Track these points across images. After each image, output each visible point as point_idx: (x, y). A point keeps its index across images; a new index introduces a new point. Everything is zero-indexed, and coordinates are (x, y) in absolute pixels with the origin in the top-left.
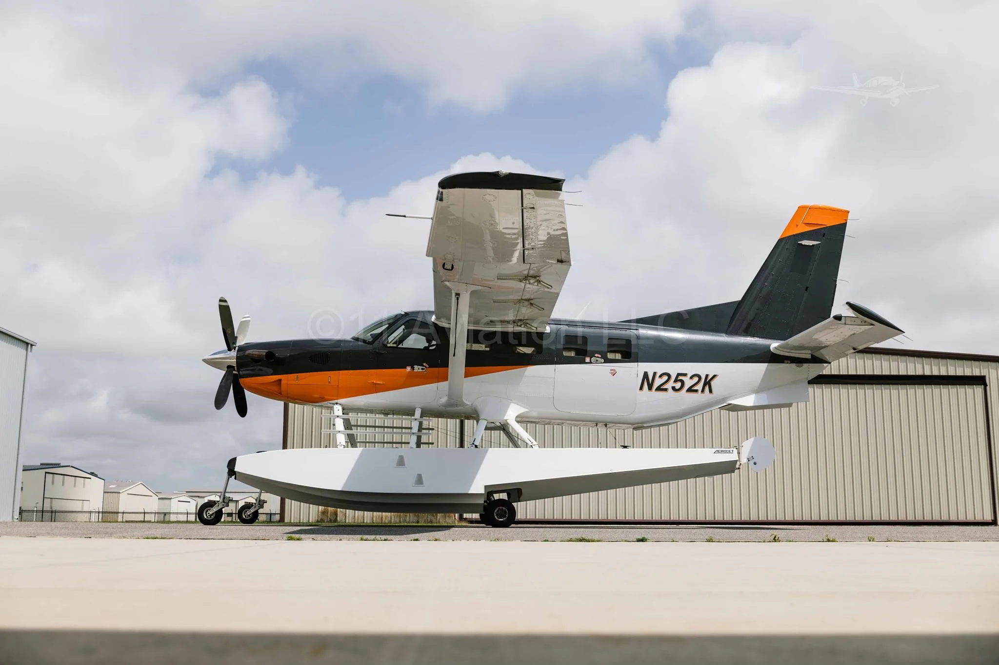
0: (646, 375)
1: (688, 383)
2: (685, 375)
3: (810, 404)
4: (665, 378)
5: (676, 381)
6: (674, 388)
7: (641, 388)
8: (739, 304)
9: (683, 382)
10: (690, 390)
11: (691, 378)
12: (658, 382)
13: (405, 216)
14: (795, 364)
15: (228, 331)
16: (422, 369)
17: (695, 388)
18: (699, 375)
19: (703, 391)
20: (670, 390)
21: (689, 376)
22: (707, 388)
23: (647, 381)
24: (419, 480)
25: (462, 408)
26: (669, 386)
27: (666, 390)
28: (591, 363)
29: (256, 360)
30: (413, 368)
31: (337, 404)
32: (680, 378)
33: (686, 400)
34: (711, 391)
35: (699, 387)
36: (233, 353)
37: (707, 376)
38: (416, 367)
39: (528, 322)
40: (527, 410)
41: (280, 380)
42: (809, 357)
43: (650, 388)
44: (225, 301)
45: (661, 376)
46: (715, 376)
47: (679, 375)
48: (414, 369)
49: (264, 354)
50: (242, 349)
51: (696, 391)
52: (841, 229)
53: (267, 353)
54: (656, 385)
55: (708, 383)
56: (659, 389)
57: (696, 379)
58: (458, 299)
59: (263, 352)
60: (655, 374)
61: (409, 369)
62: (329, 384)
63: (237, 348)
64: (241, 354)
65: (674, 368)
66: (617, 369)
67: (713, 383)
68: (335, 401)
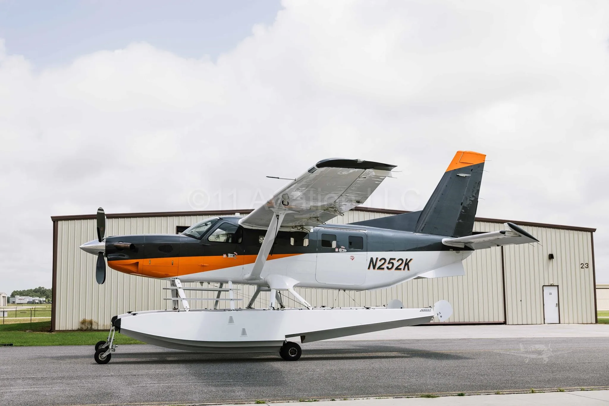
1: (396, 264)
2: (394, 259)
6: (388, 268)
8: (422, 213)
10: (397, 269)
11: (398, 261)
12: (379, 264)
13: (278, 178)
14: (455, 251)
15: (101, 229)
16: (233, 256)
17: (400, 267)
18: (402, 259)
20: (386, 269)
21: (397, 260)
22: (406, 267)
23: (372, 264)
24: (244, 332)
25: (258, 281)
27: (383, 269)
28: (339, 252)
29: (119, 249)
31: (177, 279)
32: (392, 261)
33: (394, 274)
34: (408, 269)
36: (103, 244)
38: (229, 255)
40: (299, 282)
41: (138, 263)
42: (463, 246)
43: (374, 268)
44: (103, 210)
48: (228, 256)
49: (129, 246)
50: (108, 241)
52: (481, 166)
53: (131, 245)
56: (379, 268)
58: (278, 219)
59: (128, 244)
61: (225, 256)
62: (172, 266)
63: (105, 240)
64: (108, 243)
65: (388, 255)
66: (354, 256)
68: (176, 277)
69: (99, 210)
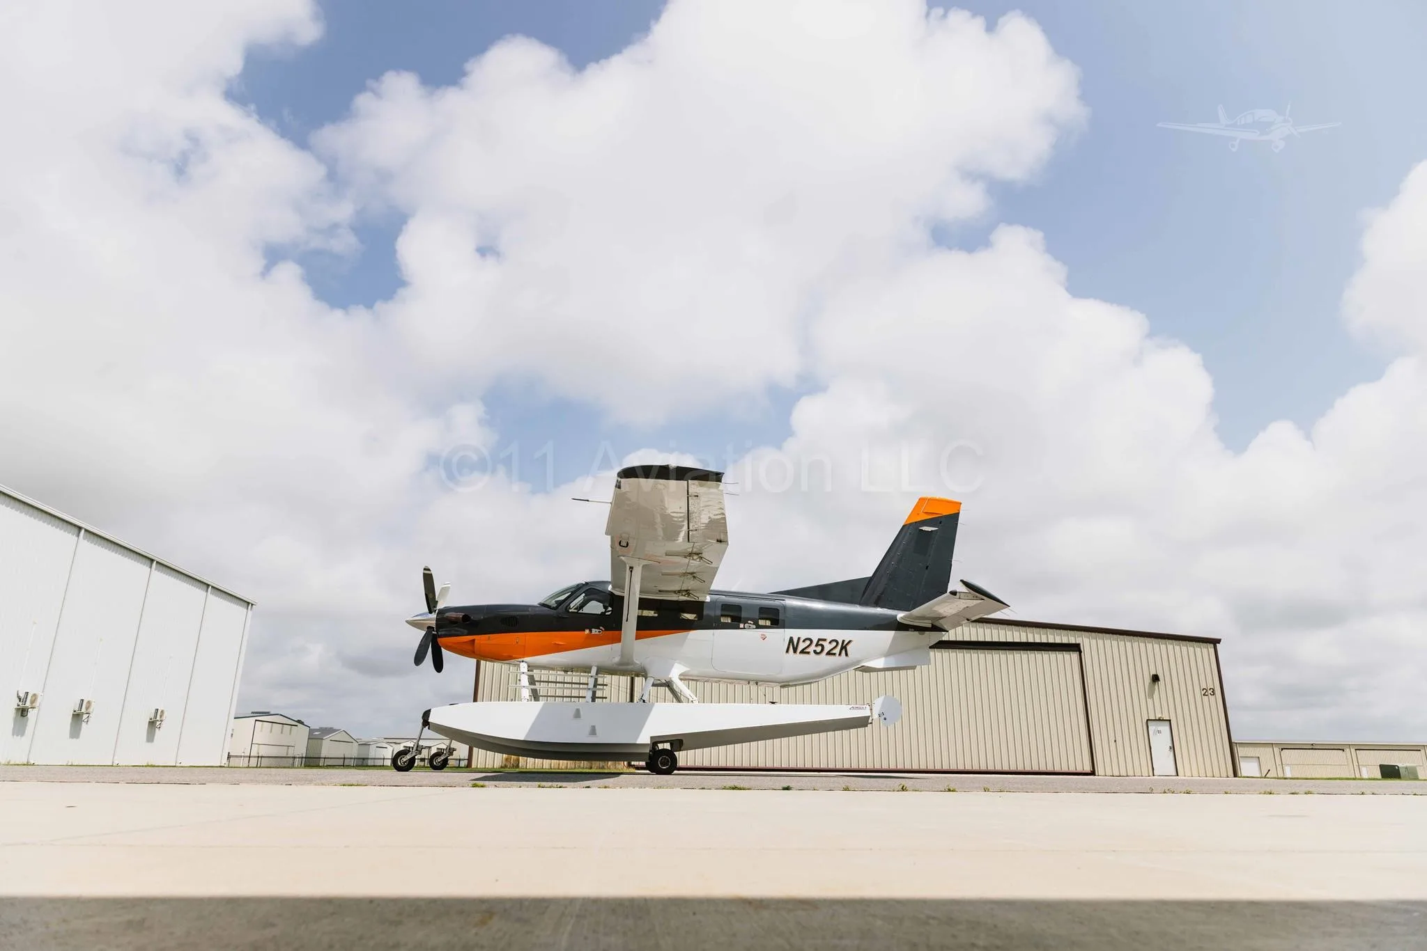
0: (791, 640)
1: (828, 647)
2: (825, 640)
3: (932, 666)
4: (808, 642)
5: (817, 645)
6: (815, 651)
7: (787, 651)
8: (870, 579)
9: (823, 646)
10: (829, 653)
11: (830, 643)
12: (802, 646)
13: (588, 501)
14: (918, 632)
15: (430, 596)
16: (599, 632)
17: (834, 652)
18: (837, 641)
19: (840, 654)
20: (812, 653)
21: (828, 641)
22: (843, 652)
23: (793, 645)
24: (593, 731)
25: (632, 666)
26: (811, 649)
27: (808, 653)
28: (744, 628)
29: (453, 622)
30: (591, 631)
31: (523, 661)
32: (821, 642)
33: (825, 662)
34: (847, 655)
35: (837, 651)
36: (434, 616)
37: (843, 641)
38: (594, 630)
39: (691, 592)
40: (688, 669)
41: (474, 640)
42: (930, 626)
43: (795, 651)
44: (429, 570)
45: (804, 641)
46: (850, 642)
47: (819, 640)
49: (461, 616)
50: (441, 612)
51: (834, 654)
52: (955, 517)
53: (463, 616)
54: (800, 649)
55: (844, 648)
56: (802, 652)
57: (834, 644)
58: (631, 572)
59: (460, 615)
60: (799, 639)
61: (587, 631)
62: (517, 644)
63: (437, 611)
64: (440, 616)
65: (815, 634)
66: (767, 635)
67: (848, 647)
68: (522, 659)
69: (425, 569)
